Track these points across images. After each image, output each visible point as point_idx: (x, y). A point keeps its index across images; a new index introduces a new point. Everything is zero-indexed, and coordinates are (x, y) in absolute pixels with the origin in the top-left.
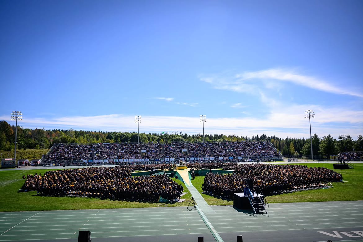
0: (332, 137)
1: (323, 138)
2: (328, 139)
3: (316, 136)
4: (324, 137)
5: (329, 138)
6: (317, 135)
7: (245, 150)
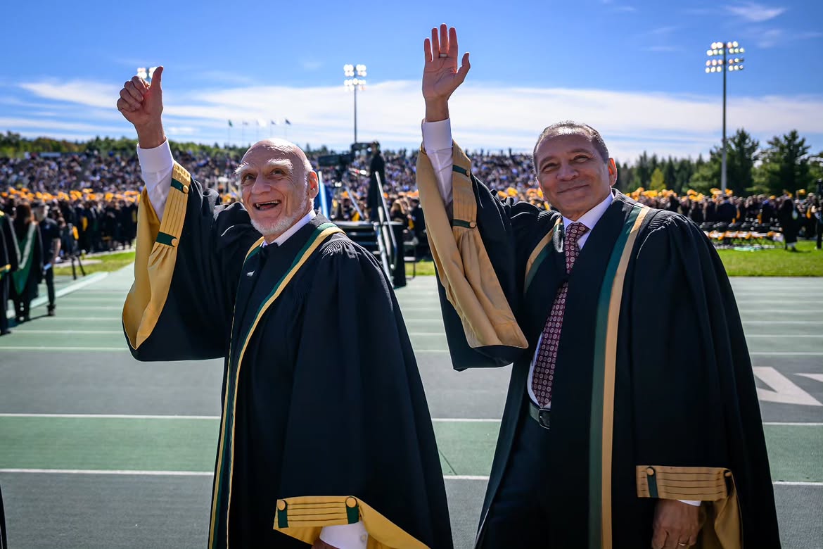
0: (803, 141)
1: (770, 143)
2: (788, 147)
3: (743, 136)
4: (771, 139)
5: (790, 141)
6: (747, 131)
7: (490, 178)
